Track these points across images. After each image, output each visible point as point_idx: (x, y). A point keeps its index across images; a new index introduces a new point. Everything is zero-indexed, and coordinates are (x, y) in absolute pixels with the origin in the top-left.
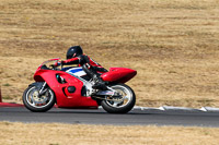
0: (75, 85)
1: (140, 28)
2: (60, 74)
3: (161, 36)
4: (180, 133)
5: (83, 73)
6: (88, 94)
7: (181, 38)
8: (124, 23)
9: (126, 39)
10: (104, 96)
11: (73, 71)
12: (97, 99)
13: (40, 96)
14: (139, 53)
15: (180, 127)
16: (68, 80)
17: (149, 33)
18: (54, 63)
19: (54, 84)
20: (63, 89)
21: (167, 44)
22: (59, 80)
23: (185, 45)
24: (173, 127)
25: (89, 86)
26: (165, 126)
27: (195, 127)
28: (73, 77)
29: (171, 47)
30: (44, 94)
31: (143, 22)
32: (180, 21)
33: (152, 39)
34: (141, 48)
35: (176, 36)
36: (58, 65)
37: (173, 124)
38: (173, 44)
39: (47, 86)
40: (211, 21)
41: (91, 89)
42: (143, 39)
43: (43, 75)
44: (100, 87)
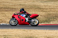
0: (23, 19)
1: (7, 3)
2: (19, 16)
3: (12, 5)
4: (18, 31)
5: (25, 16)
6: (27, 21)
7: (18, 6)
8: (3, 2)
9: (3, 6)
10: (31, 22)
11: (23, 15)
12: (29, 23)
13: (14, 22)
14: (7, 10)
15: (17, 29)
16: (21, 18)
17: (9, 4)
18: (17, 13)
19: (18, 19)
20: (20, 20)
21: (14, 7)
22: (19, 18)
23: (19, 8)
24: (16, 29)
25: (27, 19)
26: (14, 29)
27: (21, 29)
28: (23, 17)
29: (15, 8)
30: (15, 21)
31: (8, 2)
32: (17, 1)
33: (10, 6)
34: (7, 8)
35: (17, 5)
36: (18, 14)
37: (16, 28)
38: (16, 7)
39: (16, 19)
40: (26, 1)
41: (27, 20)
42: (8, 6)
43: (15, 16)
44: (30, 19)
